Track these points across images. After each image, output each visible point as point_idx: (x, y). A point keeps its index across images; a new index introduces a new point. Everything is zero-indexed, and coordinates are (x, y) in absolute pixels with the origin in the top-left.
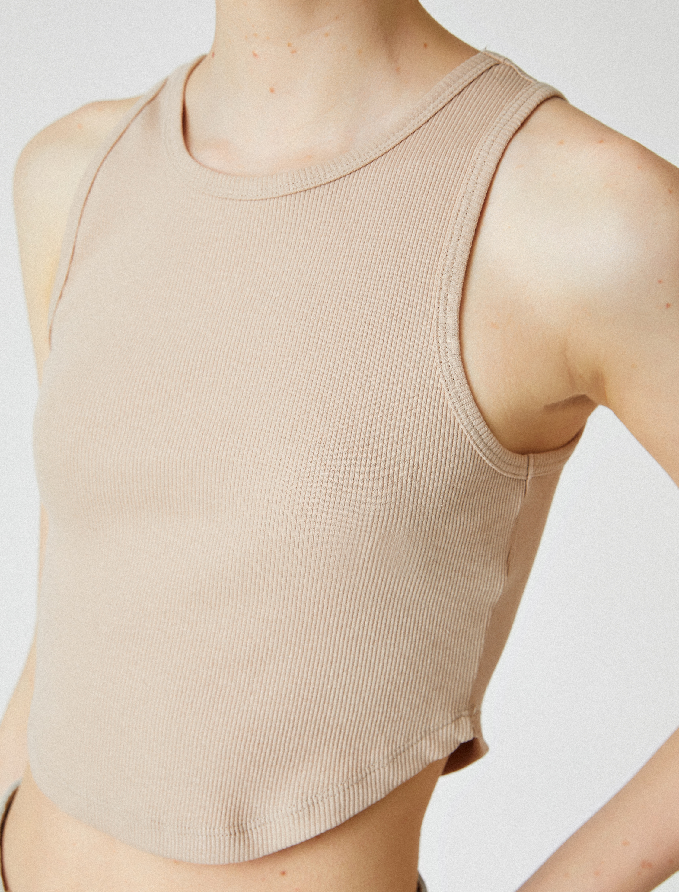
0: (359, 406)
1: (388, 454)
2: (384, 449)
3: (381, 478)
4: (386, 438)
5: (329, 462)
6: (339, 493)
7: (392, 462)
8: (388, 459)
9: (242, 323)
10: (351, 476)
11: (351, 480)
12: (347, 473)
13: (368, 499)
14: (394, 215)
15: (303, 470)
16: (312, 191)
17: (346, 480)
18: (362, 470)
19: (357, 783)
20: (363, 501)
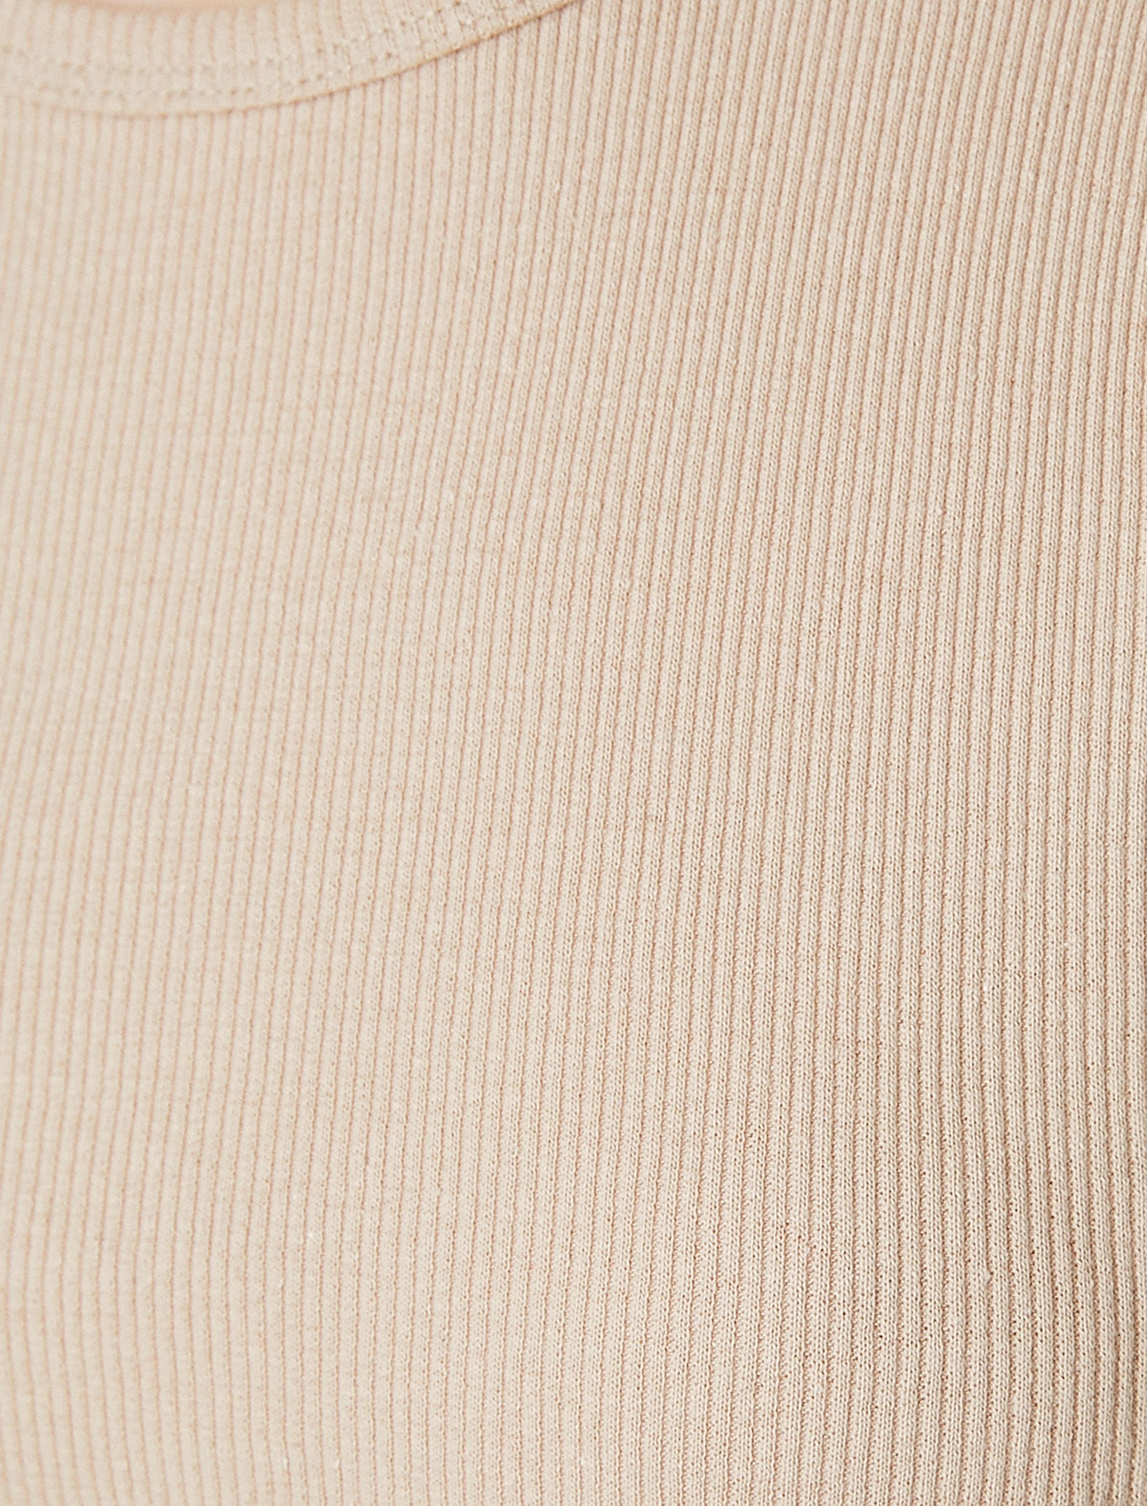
0: (888, 949)
1: (1056, 1151)
2: (1035, 1132)
3: (1040, 1261)
4: (1032, 1081)
5: (797, 1218)
6: (863, 1351)
7: (1078, 1183)
8: (1057, 1175)
10: (910, 1271)
11: (910, 1290)
12: (887, 1260)
13: (999, 1365)
14: (930, 99)
15: (683, 1270)
17: (887, 1290)
18: (953, 1234)
20: (976, 1376)
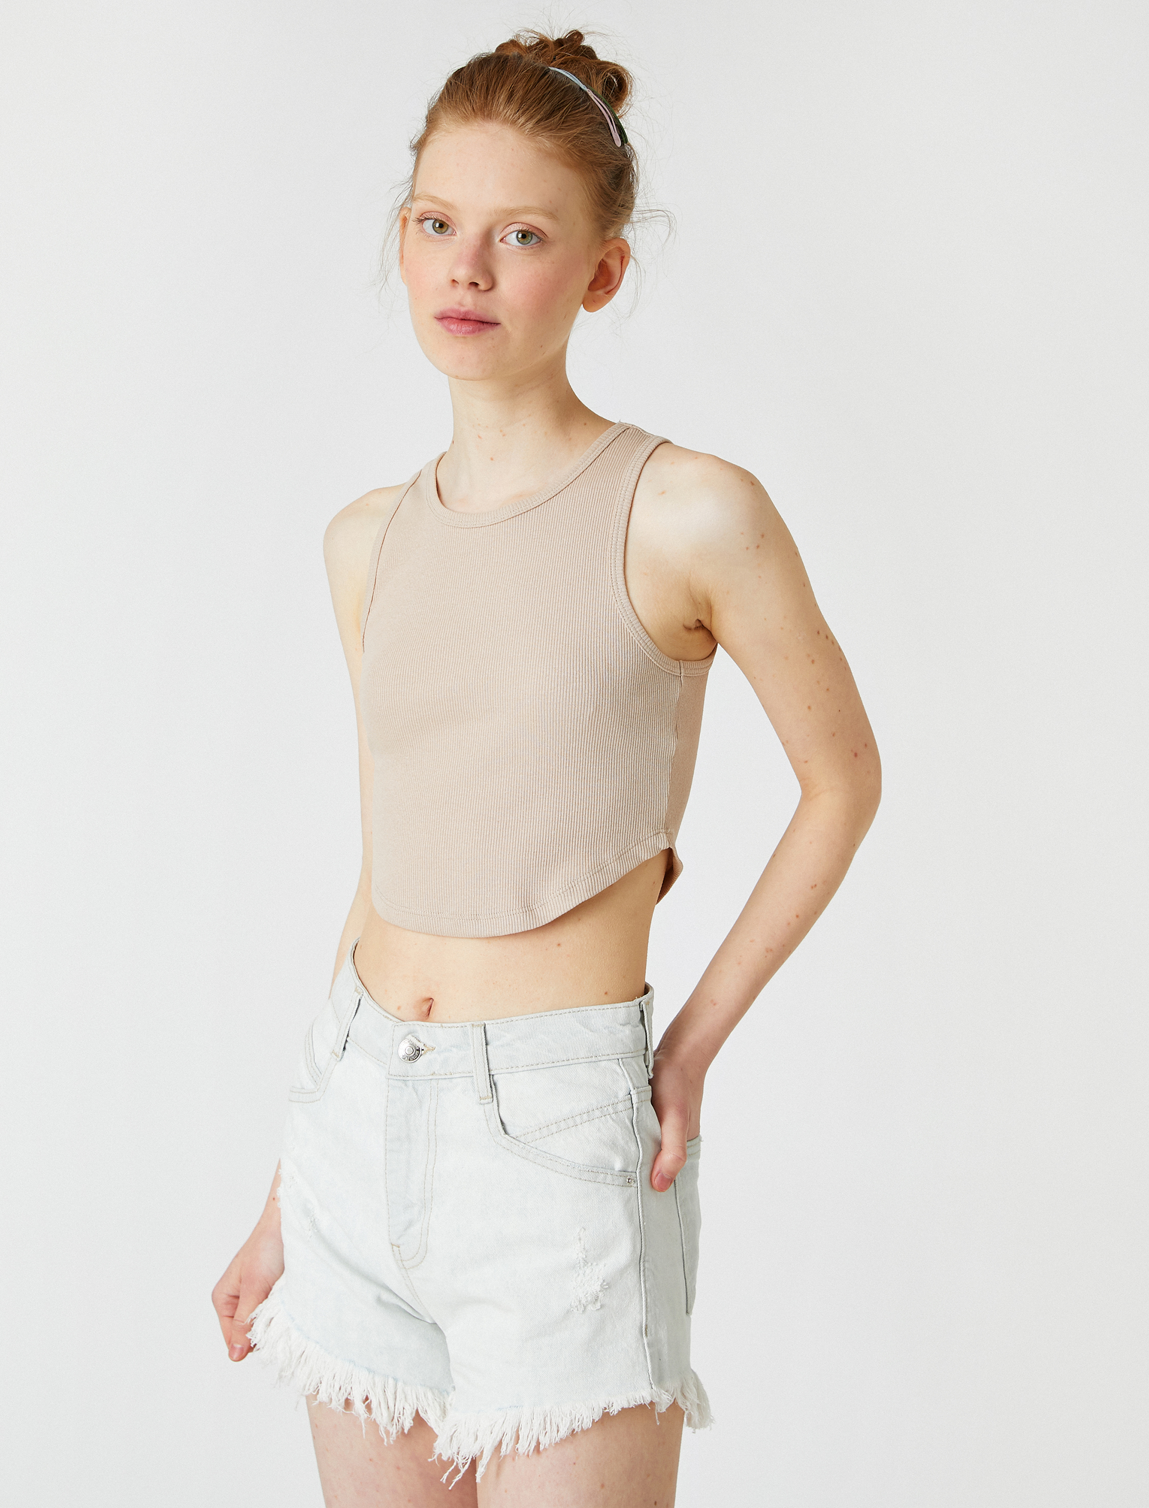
0: (570, 632)
1: (592, 658)
2: (590, 656)
3: (590, 672)
4: (589, 649)
5: (557, 667)
6: (565, 684)
7: (595, 662)
8: (592, 661)
9: (492, 598)
10: (572, 673)
11: (572, 676)
12: (569, 671)
13: (584, 686)
14: (578, 520)
15: (542, 674)
16: (526, 513)
17: (569, 675)
18: (578, 669)
19: (598, 872)
20: (581, 687)
